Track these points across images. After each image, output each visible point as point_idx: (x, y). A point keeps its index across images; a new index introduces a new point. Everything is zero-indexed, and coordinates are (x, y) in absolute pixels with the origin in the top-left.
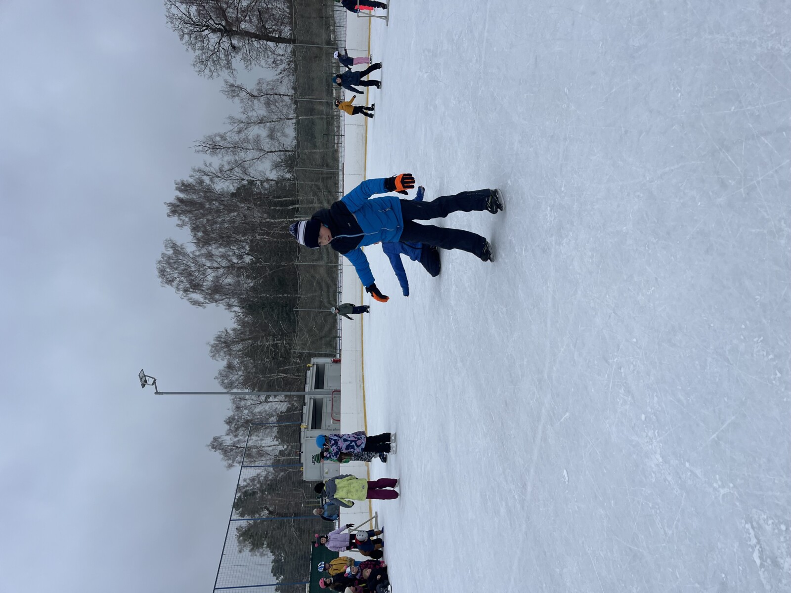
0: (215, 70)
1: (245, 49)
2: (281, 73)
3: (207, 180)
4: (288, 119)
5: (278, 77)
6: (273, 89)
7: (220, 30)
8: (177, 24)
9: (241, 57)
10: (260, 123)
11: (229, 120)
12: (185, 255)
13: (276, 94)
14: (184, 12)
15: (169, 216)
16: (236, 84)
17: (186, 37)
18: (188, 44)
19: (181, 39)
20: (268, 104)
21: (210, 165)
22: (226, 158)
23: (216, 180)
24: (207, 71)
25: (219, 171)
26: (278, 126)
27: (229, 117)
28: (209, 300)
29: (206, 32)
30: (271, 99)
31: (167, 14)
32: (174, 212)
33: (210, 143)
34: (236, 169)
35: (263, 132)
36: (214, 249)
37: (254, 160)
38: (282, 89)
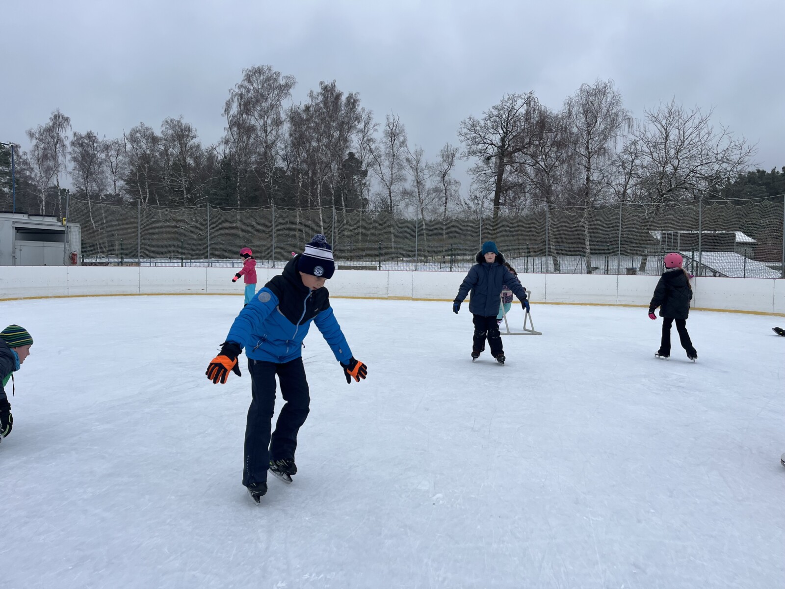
0: (466, 139)
1: (487, 169)
2: (466, 204)
3: (361, 126)
4: (422, 212)
5: (462, 201)
6: (451, 196)
7: (503, 145)
8: (508, 105)
9: (480, 165)
10: (417, 181)
11: (419, 150)
12: (279, 97)
13: (446, 199)
14: (519, 111)
15: (321, 83)
16: (455, 160)
17: (495, 112)
18: (490, 113)
19: (495, 108)
20: (436, 190)
21: (376, 130)
22: (382, 146)
23: (361, 135)
24: (465, 130)
25: (369, 138)
26: (416, 200)
27: (422, 151)
28: (231, 121)
29: (501, 132)
30: (442, 194)
31: (516, 95)
32: (326, 89)
33: (397, 131)
34: (372, 156)
35: (409, 185)
36: (286, 128)
37: (381, 175)
38: (451, 205)
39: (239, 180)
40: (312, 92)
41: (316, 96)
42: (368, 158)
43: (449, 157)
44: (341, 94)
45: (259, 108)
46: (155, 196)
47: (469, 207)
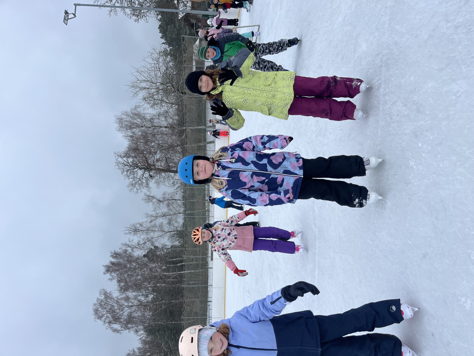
0: (140, 189)
1: (157, 177)
2: (177, 189)
3: (129, 250)
4: (180, 213)
5: (175, 191)
6: (172, 197)
7: (144, 168)
8: (121, 166)
9: (155, 181)
10: (163, 216)
11: (145, 216)
12: (112, 298)
13: (173, 200)
14: (125, 160)
15: (104, 273)
16: (151, 195)
17: (125, 173)
18: (126, 176)
19: (122, 174)
20: (168, 205)
21: (132, 241)
22: (142, 237)
23: (135, 250)
24: (135, 189)
25: (137, 244)
26: (174, 217)
27: (146, 214)
28: (124, 329)
29: (136, 169)
30: (170, 202)
31: (116, 161)
32: (108, 271)
33: (134, 228)
34: (148, 243)
35: (165, 221)
36: (131, 294)
37: (158, 237)
38: (177, 197)
39: (160, 323)
40: (110, 279)
41: (112, 276)
42: (149, 245)
43: (149, 198)
44: (111, 262)
45: (118, 311)
47: (179, 187)
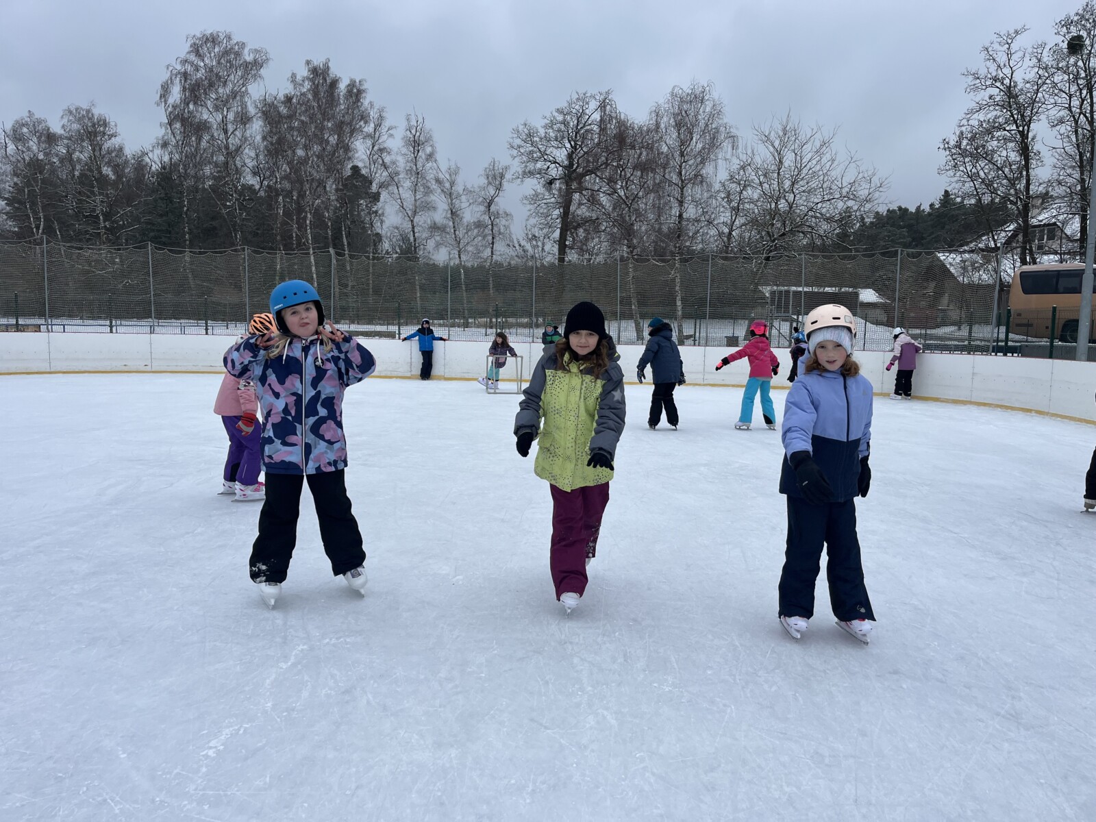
0: (520, 153)
1: (548, 197)
2: (520, 245)
3: (369, 129)
4: (459, 252)
5: (516, 242)
6: (500, 233)
7: (571, 164)
8: (577, 107)
9: (539, 191)
10: (452, 211)
11: (453, 167)
12: (245, 80)
13: (493, 238)
14: (593, 117)
16: (505, 183)
17: (560, 118)
18: (552, 119)
19: (558, 110)
20: (479, 225)
21: (391, 135)
22: (401, 160)
23: (369, 142)
24: (518, 142)
25: (382, 147)
26: (450, 238)
27: (458, 168)
28: (170, 113)
29: (568, 145)
30: (486, 231)
31: (588, 95)
32: (314, 71)
33: (422, 138)
34: (385, 174)
35: (440, 216)
36: (257, 128)
37: (399, 200)
38: (500, 247)
39: (186, 203)
40: (294, 76)
41: (301, 82)
42: (380, 176)
44: (337, 80)
45: (213, 96)
46: (54, 223)
47: (524, 251)
